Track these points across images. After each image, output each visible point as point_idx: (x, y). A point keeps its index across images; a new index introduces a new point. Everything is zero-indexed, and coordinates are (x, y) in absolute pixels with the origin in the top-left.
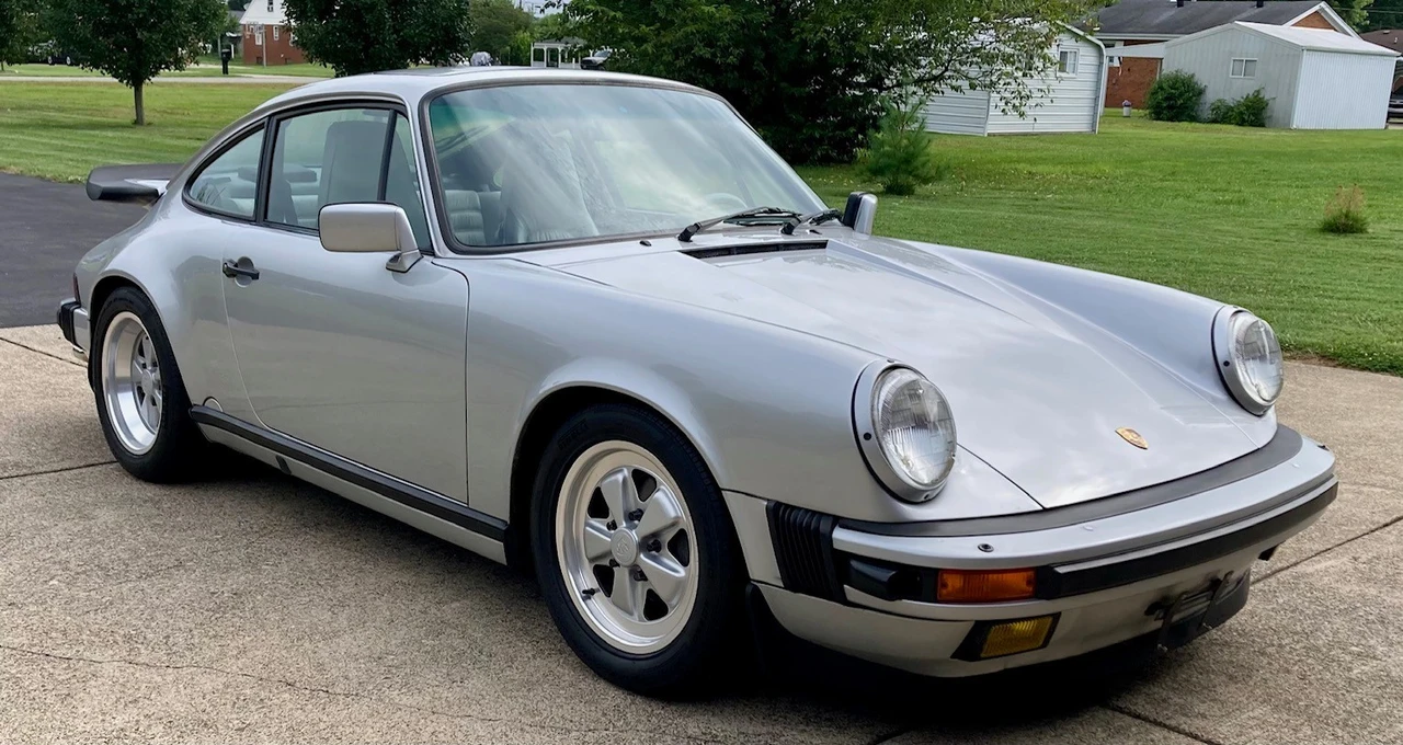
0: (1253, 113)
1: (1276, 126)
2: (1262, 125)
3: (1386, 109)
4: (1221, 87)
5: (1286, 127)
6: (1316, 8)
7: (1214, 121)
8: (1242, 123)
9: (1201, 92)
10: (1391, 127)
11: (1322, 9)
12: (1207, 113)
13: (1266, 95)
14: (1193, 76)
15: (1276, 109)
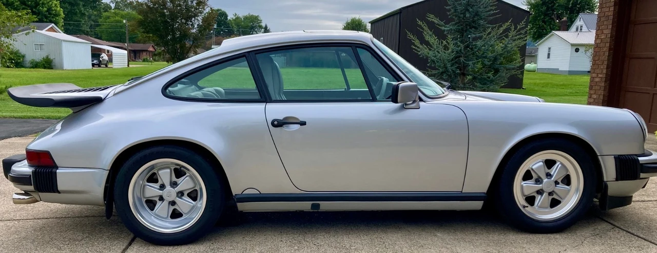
0: (47, 64)
1: (57, 69)
2: (52, 69)
3: (91, 63)
4: (32, 54)
5: (62, 69)
6: (51, 26)
7: (33, 67)
8: (45, 68)
9: (24, 56)
10: (94, 68)
11: (53, 26)
12: (28, 65)
13: (51, 57)
14: (18, 50)
15: (56, 62)
